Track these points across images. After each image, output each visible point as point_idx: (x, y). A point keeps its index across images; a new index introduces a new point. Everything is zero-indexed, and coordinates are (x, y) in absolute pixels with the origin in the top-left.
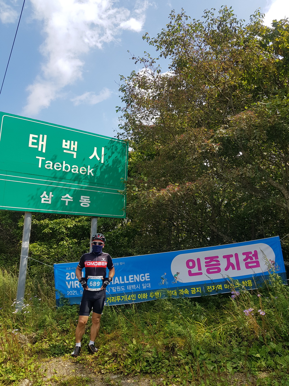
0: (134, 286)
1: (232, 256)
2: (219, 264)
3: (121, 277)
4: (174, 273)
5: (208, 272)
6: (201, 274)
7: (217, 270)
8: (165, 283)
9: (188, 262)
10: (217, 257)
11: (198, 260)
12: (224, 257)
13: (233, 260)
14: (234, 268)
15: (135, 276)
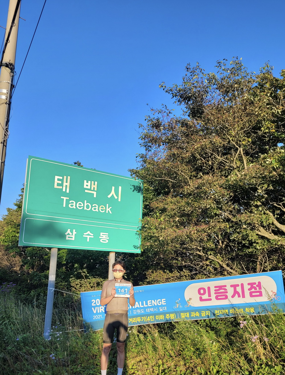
0: (152, 309)
2: (227, 292)
3: (140, 302)
5: (217, 298)
6: (210, 300)
7: (224, 297)
8: (179, 307)
9: (199, 290)
10: (225, 286)
11: (209, 288)
12: (231, 286)
13: (239, 289)
14: (239, 296)
15: (153, 301)
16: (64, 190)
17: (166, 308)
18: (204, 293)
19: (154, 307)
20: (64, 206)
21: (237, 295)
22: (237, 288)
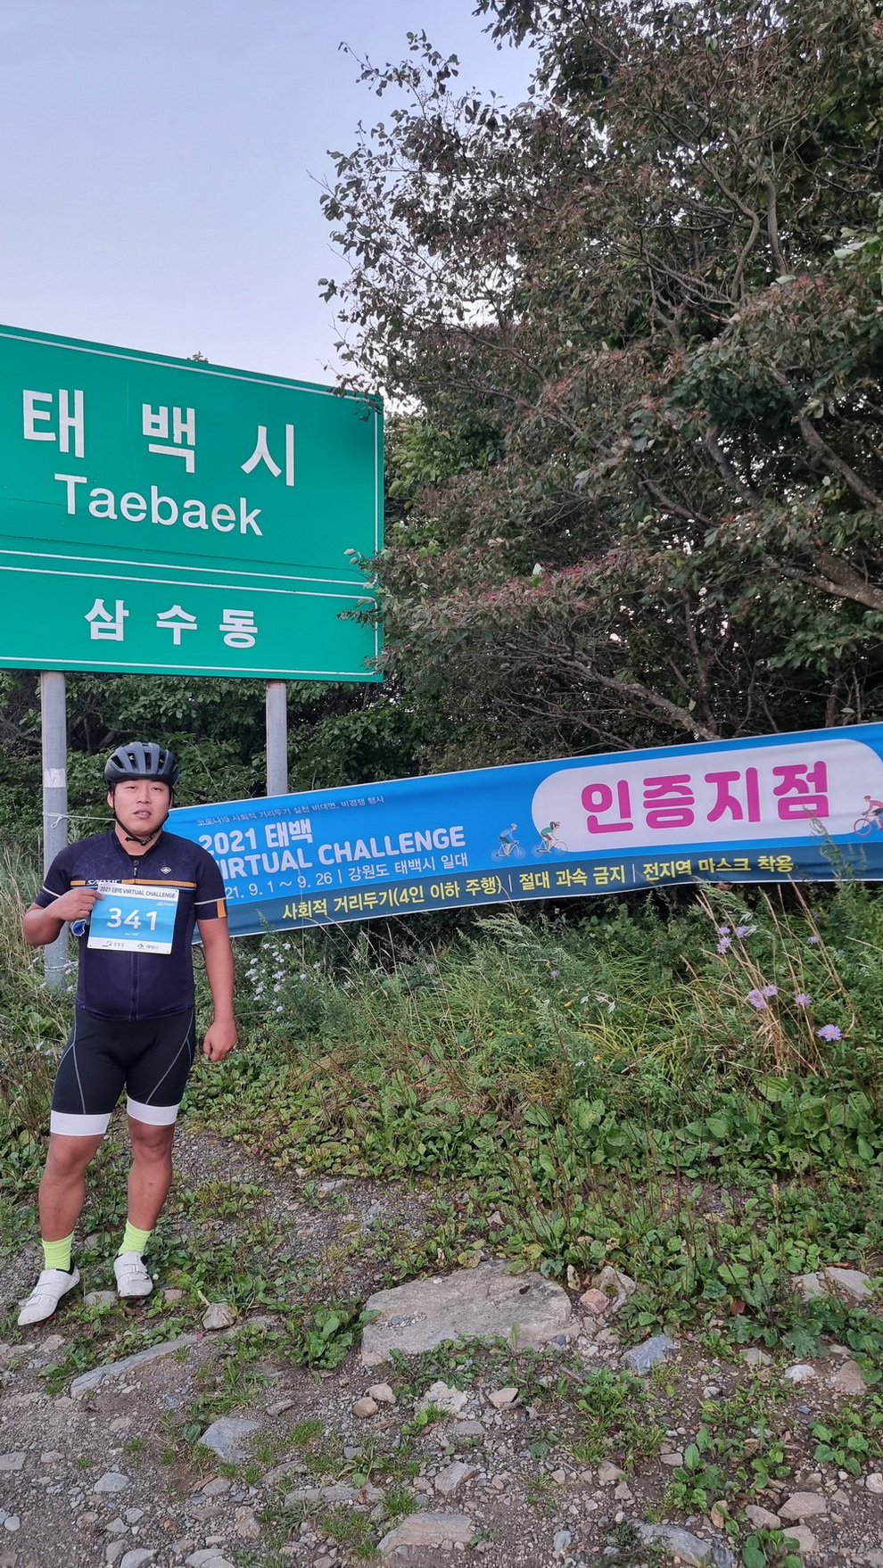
0: (415, 864)
1: (735, 776)
2: (691, 801)
3: (373, 841)
4: (540, 824)
5: (652, 821)
6: (629, 827)
7: (681, 817)
8: (511, 853)
9: (587, 793)
10: (686, 778)
11: (623, 786)
12: (710, 778)
13: (738, 790)
14: (737, 815)
15: (418, 835)
16: (64, 447)
17: (464, 858)
18: (606, 804)
19: (423, 854)
20: (71, 510)
21: (728, 811)
22: (731, 784)
